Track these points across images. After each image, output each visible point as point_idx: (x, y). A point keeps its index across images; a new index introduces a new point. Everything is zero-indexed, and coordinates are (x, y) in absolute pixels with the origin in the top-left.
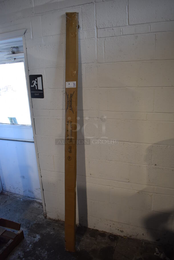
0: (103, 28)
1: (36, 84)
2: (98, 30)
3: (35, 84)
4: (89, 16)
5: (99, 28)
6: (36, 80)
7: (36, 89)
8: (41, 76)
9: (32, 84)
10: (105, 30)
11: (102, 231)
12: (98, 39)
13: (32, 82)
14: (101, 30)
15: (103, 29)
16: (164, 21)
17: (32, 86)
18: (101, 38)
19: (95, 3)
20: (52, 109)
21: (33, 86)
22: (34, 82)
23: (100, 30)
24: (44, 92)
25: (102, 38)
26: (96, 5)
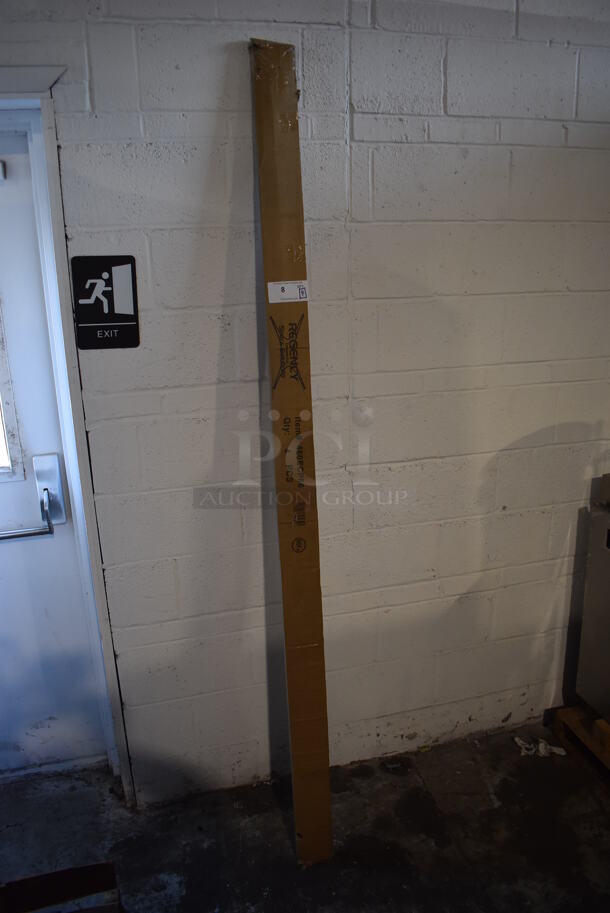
0: (372, 113)
1: (105, 293)
2: (355, 115)
3: (98, 292)
4: (328, 66)
5: (360, 110)
6: (105, 275)
7: (106, 310)
8: (130, 260)
10: (376, 119)
11: (352, 763)
12: (354, 145)
13: (87, 286)
14: (366, 116)
15: (370, 116)
16: (532, 119)
18: (363, 141)
19: (347, 26)
20: (176, 387)
21: (91, 301)
22: (93, 286)
23: (360, 115)
24: (141, 322)
25: (367, 141)
26: (350, 33)
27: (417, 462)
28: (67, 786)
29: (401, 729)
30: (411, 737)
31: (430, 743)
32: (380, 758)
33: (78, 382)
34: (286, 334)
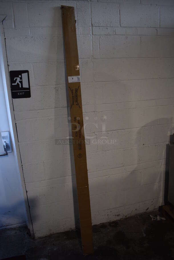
0: (98, 27)
1: (20, 82)
2: (93, 27)
3: (18, 81)
4: (84, 13)
5: (95, 26)
6: (20, 76)
7: (20, 87)
8: (27, 71)
9: (15, 82)
10: (100, 28)
11: (100, 224)
12: (93, 36)
13: (15, 80)
14: (96, 27)
16: (146, 27)
17: (13, 84)
18: (96, 35)
19: (90, 1)
20: (42, 109)
21: (16, 84)
22: (16, 79)
23: (95, 27)
24: (31, 90)
25: (97, 35)
26: (91, 4)
27: (116, 131)
28: (14, 232)
29: (115, 213)
30: (118, 215)
31: (124, 217)
32: (109, 222)
33: (13, 109)
34: (74, 92)
